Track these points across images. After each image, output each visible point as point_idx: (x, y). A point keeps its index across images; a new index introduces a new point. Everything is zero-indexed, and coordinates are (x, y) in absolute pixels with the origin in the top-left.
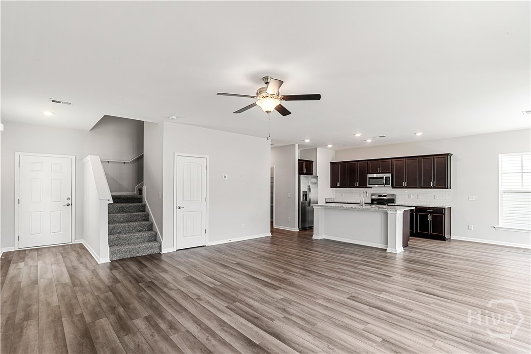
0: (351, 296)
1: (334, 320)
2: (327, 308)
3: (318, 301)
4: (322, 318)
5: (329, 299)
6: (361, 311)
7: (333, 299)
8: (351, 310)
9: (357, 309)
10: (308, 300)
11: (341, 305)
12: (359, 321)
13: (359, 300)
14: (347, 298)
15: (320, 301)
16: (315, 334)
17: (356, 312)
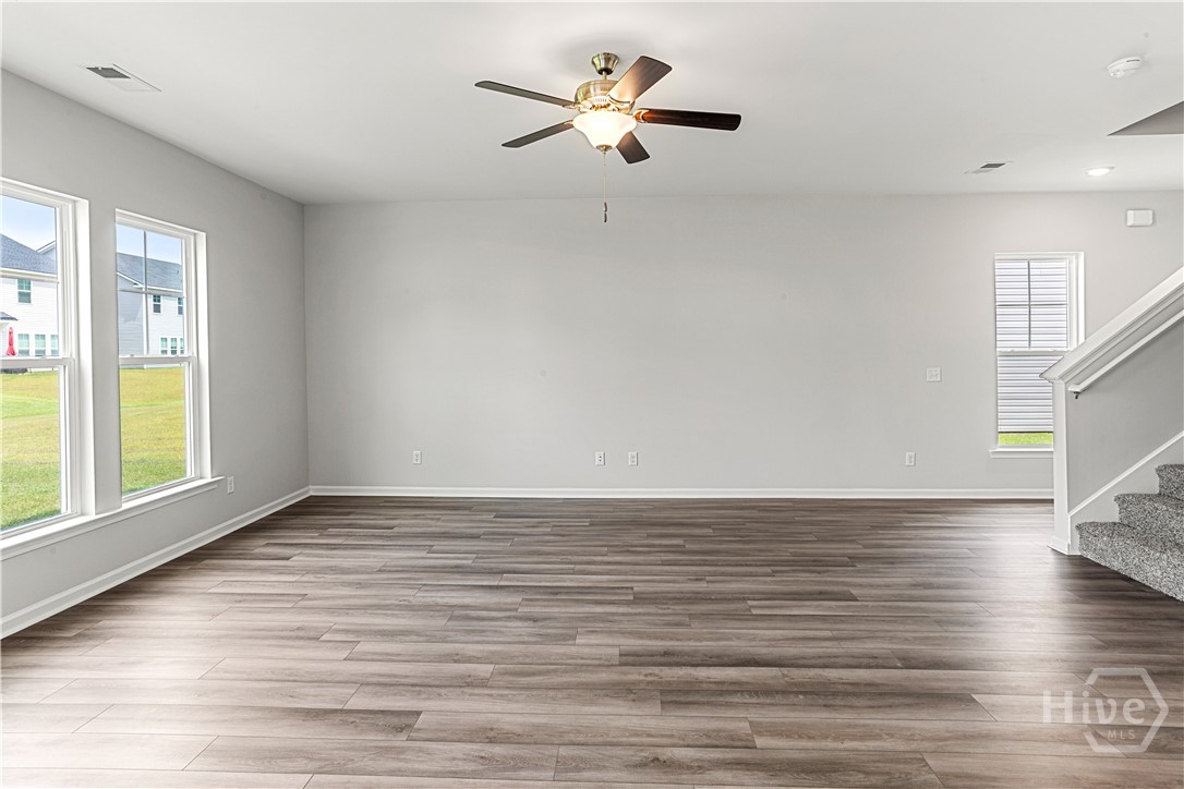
0: (409, 726)
1: (421, 639)
2: (456, 658)
3: (490, 668)
4: (448, 633)
5: (469, 685)
6: (368, 684)
7: (458, 690)
8: (395, 676)
9: (380, 684)
10: (516, 660)
11: (427, 681)
12: (369, 657)
13: (381, 721)
14: (418, 713)
15: (484, 670)
16: (438, 608)
17: (381, 675)
